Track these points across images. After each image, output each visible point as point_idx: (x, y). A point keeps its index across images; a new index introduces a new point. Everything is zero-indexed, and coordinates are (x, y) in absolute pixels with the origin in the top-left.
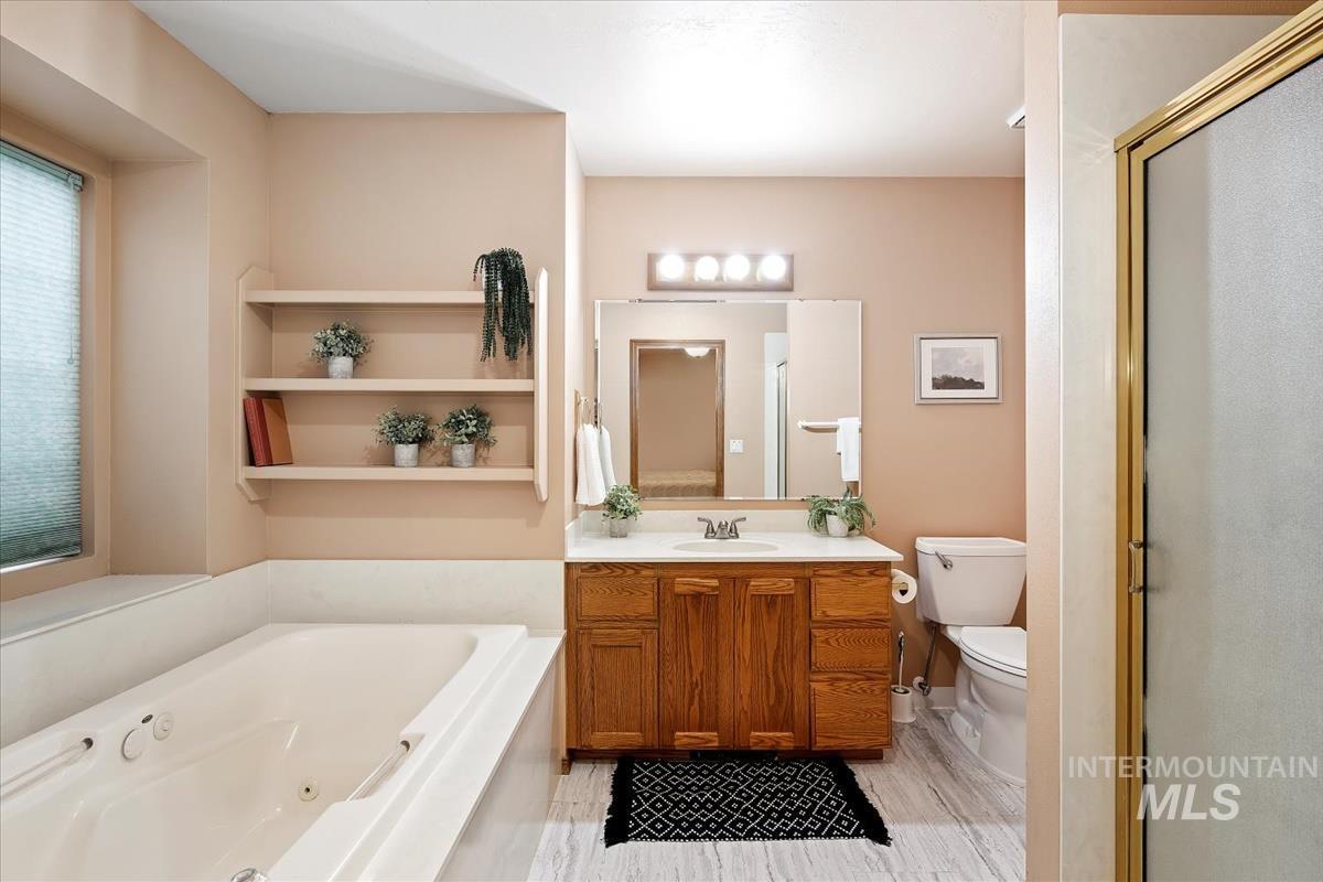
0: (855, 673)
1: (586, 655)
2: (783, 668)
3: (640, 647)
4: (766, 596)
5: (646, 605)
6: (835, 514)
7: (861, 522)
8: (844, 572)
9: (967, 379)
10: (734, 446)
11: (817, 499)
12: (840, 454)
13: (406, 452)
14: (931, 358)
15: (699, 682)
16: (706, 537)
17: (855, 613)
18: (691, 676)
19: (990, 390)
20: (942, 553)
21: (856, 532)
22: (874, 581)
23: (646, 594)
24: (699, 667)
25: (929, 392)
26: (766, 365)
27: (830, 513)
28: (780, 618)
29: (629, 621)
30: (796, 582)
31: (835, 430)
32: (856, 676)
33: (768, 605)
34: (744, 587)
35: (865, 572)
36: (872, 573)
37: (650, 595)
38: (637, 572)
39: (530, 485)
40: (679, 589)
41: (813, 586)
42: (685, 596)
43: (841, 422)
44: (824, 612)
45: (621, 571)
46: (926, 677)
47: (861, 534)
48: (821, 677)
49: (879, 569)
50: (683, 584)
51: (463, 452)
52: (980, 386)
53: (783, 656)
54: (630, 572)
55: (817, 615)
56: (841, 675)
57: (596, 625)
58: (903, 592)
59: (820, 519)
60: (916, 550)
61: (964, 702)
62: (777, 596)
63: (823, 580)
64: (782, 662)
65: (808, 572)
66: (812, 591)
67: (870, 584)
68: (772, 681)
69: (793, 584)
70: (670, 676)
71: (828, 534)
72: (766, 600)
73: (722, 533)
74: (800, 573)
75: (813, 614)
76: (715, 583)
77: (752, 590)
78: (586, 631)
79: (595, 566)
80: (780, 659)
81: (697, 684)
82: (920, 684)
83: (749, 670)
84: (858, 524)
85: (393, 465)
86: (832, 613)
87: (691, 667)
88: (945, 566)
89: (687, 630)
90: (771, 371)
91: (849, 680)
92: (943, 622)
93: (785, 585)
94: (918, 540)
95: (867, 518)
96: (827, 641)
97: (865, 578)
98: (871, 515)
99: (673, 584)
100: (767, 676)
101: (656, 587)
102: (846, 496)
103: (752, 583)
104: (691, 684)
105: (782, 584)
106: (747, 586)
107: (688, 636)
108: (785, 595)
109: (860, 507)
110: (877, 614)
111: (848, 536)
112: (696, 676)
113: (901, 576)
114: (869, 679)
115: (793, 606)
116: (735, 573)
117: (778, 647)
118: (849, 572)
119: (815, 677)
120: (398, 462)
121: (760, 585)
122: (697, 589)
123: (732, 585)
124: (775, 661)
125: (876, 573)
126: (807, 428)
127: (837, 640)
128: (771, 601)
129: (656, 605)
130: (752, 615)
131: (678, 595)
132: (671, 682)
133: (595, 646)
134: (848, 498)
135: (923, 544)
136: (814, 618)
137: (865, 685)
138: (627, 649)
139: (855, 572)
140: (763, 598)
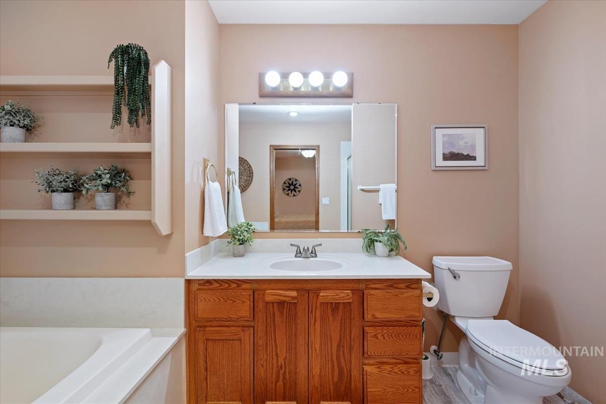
0: (395, 358)
1: (201, 347)
2: (344, 355)
3: (241, 340)
4: (332, 303)
5: (244, 311)
6: (380, 242)
7: (398, 247)
8: (388, 286)
9: (465, 154)
10: (324, 201)
11: (368, 232)
12: (381, 204)
13: (62, 199)
14: (441, 141)
15: (283, 365)
16: (296, 256)
17: (396, 316)
18: (277, 362)
19: (480, 161)
20: (452, 268)
21: (393, 253)
22: (410, 293)
23: (244, 302)
24: (283, 354)
25: (440, 162)
26: (341, 157)
27: (377, 241)
28: (341, 320)
29: (233, 321)
30: (353, 293)
31: (378, 191)
32: (398, 361)
33: (333, 310)
34: (315, 297)
35: (403, 286)
36: (408, 287)
37: (248, 303)
38: (239, 286)
39: (149, 224)
40: (268, 298)
41: (365, 296)
42: (273, 303)
43: (381, 186)
44: (373, 315)
45: (227, 285)
46: (439, 347)
47: (397, 255)
48: (371, 361)
49: (414, 284)
50: (271, 295)
51: (104, 198)
52: (474, 158)
53: (343, 346)
54: (234, 285)
55: (368, 317)
56: (385, 360)
57: (208, 324)
58: (430, 299)
59: (370, 245)
60: (433, 265)
61: (465, 366)
62: (339, 303)
63: (372, 292)
64: (343, 352)
65: (362, 286)
66: (365, 300)
67: (406, 295)
68: (336, 364)
69: (351, 294)
70: (262, 362)
71: (375, 254)
72: (331, 307)
73: (306, 254)
74: (356, 286)
75: (366, 316)
76: (294, 294)
77: (321, 300)
78: (201, 329)
79: (208, 282)
80: (341, 349)
81: (281, 367)
82: (435, 351)
83: (319, 358)
84: (395, 247)
85: (52, 209)
86: (379, 315)
87: (277, 354)
88: (455, 277)
89: (275, 329)
90: (344, 161)
91: (391, 364)
92: (453, 314)
93: (345, 295)
94: (434, 258)
95: (401, 244)
96: (375, 336)
97: (404, 291)
98: (404, 243)
99: (264, 295)
100: (332, 362)
101: (252, 296)
102: (386, 229)
103: (321, 294)
104: (278, 366)
105: (343, 295)
106: (318, 296)
107: (275, 332)
108: (345, 303)
109: (396, 237)
110: (411, 316)
111: (389, 256)
112: (281, 361)
113: (427, 286)
114: (406, 363)
115: (351, 311)
116: (309, 286)
117: (340, 340)
118: (391, 286)
119: (367, 361)
120: (54, 206)
121: (326, 295)
122: (282, 298)
123: (306, 295)
124: (338, 351)
125: (411, 286)
126: (362, 190)
127: (383, 335)
128: (335, 307)
129: (252, 310)
130: (321, 316)
131: (268, 303)
132: (263, 366)
133: (207, 340)
134: (388, 231)
135: (438, 261)
136: (366, 319)
137: (403, 367)
138: (231, 342)
139: (395, 286)
140: (329, 305)
